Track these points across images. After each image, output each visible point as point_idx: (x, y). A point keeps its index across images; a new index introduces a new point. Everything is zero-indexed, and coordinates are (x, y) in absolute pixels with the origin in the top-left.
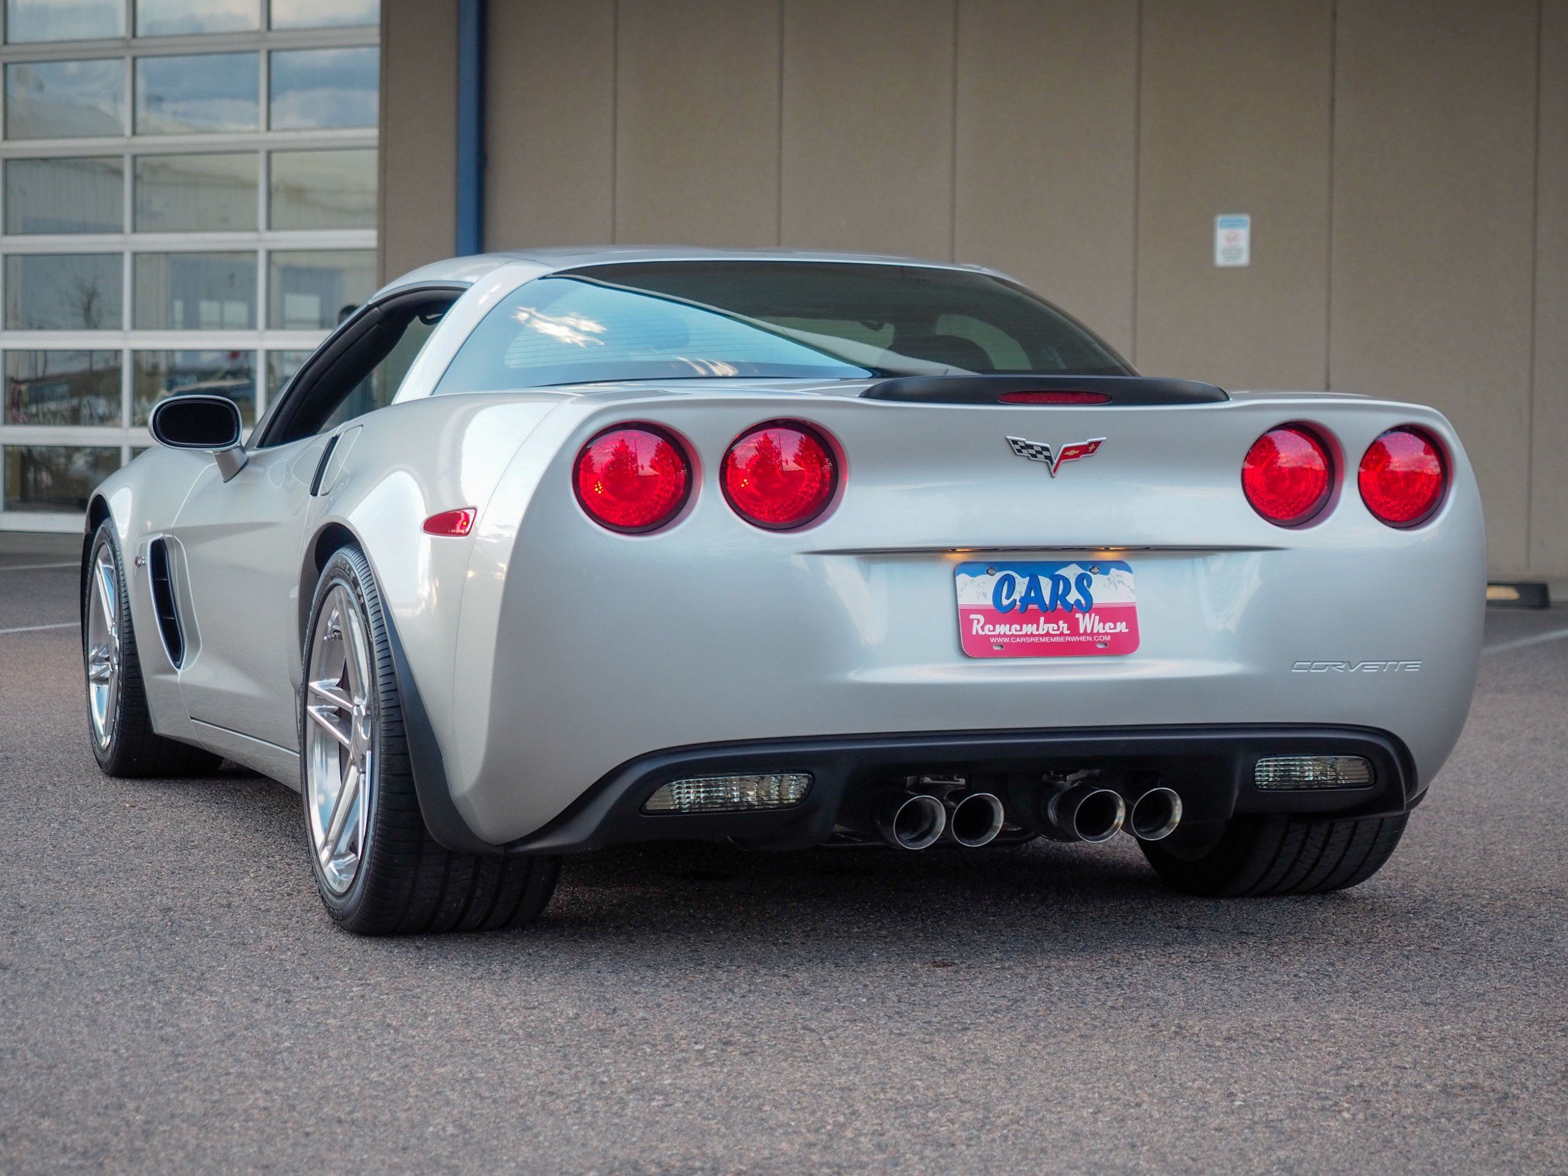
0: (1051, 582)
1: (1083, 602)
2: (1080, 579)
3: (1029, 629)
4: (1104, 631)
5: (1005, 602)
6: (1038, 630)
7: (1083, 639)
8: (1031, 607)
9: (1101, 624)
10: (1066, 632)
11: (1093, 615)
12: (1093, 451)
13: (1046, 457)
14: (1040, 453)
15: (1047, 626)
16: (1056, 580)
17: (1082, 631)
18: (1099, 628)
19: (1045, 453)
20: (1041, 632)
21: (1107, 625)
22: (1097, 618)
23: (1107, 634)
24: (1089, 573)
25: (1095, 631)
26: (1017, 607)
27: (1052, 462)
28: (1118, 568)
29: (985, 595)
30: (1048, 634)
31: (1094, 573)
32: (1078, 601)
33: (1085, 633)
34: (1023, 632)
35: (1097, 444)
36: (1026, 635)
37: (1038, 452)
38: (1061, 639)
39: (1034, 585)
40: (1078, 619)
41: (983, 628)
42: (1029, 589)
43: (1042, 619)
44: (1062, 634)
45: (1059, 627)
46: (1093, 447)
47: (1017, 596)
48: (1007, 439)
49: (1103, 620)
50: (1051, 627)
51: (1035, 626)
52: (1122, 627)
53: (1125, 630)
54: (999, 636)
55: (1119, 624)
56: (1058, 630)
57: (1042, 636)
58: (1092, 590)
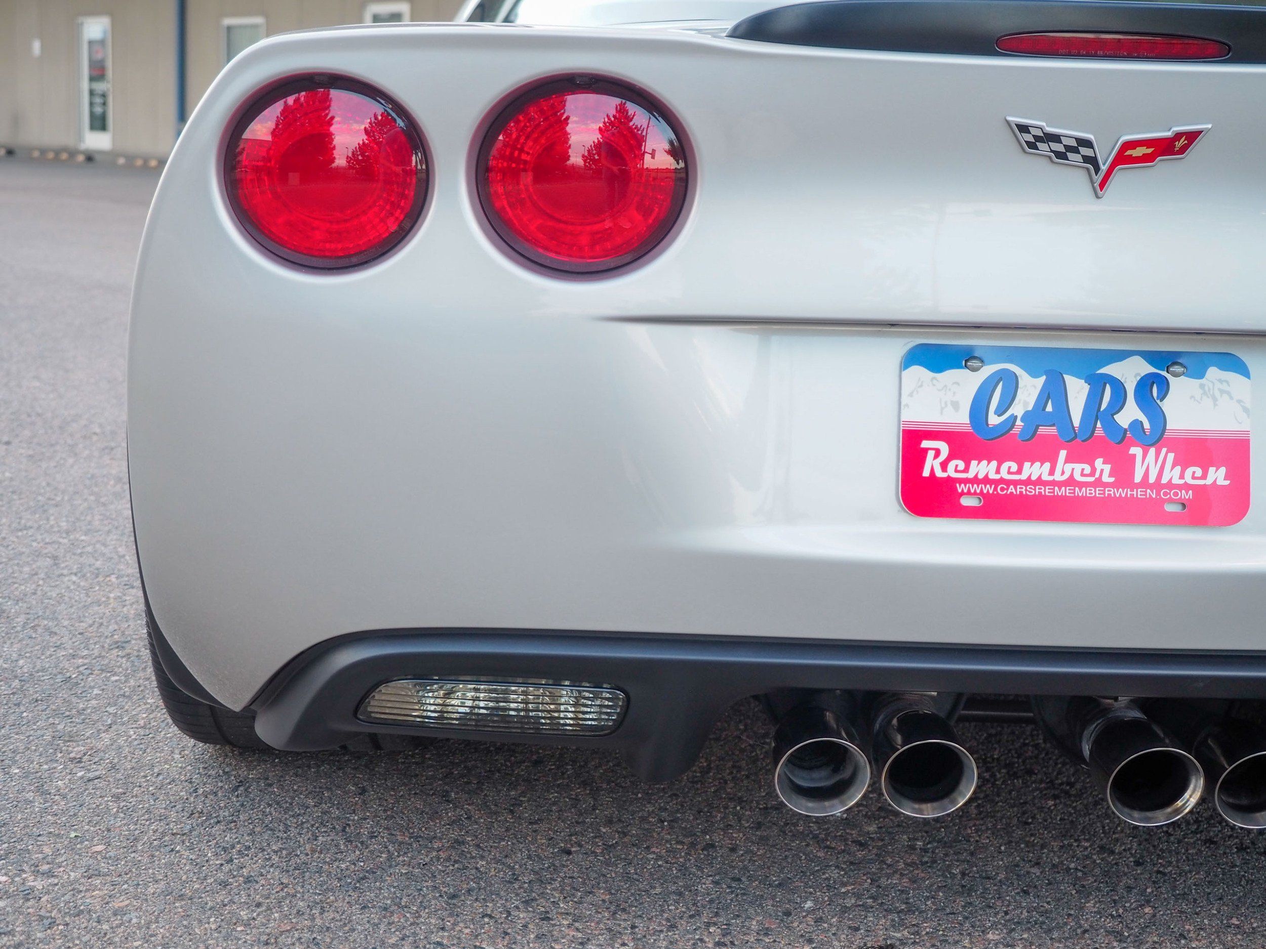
0: (1087, 387)
1: (1147, 425)
2: (1145, 384)
3: (1035, 470)
4: (1182, 482)
5: (994, 420)
6: (1052, 472)
7: (1138, 493)
8: (1042, 430)
9: (1178, 469)
10: (1108, 479)
11: (1164, 450)
12: (1183, 150)
13: (1086, 159)
14: (1075, 150)
15: (1069, 467)
16: (1097, 383)
17: (1138, 479)
18: (1172, 475)
19: (1084, 151)
20: (1058, 477)
21: (1189, 472)
22: (1171, 456)
23: (1187, 487)
24: (1164, 373)
25: (1164, 481)
26: (1016, 430)
27: (1097, 169)
28: (1223, 368)
29: (956, 405)
30: (1071, 482)
31: (1176, 375)
32: (1137, 424)
33: (1144, 484)
34: (1024, 476)
35: (1192, 137)
36: (1028, 482)
37: (1069, 148)
38: (1097, 492)
39: (1054, 391)
40: (1134, 456)
41: (944, 466)
42: (1045, 396)
43: (1063, 454)
44: (1098, 483)
45: (1094, 470)
46: (1183, 141)
47: (1018, 409)
48: (1008, 122)
49: (1183, 462)
50: (1078, 470)
51: (1047, 465)
52: (1218, 476)
53: (1222, 482)
54: (975, 480)
55: (1212, 470)
56: (1092, 474)
57: (1060, 484)
58: (1167, 406)
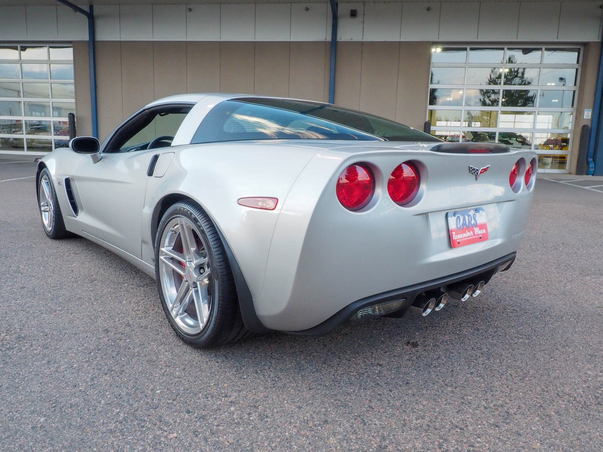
1: (475, 223)
2: (474, 214)
3: (465, 235)
5: (459, 226)
7: (476, 237)
8: (464, 227)
10: (472, 235)
12: (487, 170)
14: (476, 172)
16: (469, 216)
17: (475, 234)
18: (479, 232)
22: (479, 228)
23: (481, 234)
26: (461, 228)
27: (478, 175)
28: (481, 211)
29: (454, 224)
30: (469, 236)
31: (477, 213)
33: (477, 235)
34: (464, 237)
35: (488, 167)
38: (472, 238)
39: (464, 219)
40: (474, 229)
41: (455, 237)
42: (463, 221)
45: (471, 233)
47: (461, 224)
48: (470, 167)
49: (480, 230)
50: (469, 234)
52: (484, 231)
53: (485, 232)
54: (458, 239)
57: (467, 237)
58: (477, 219)
